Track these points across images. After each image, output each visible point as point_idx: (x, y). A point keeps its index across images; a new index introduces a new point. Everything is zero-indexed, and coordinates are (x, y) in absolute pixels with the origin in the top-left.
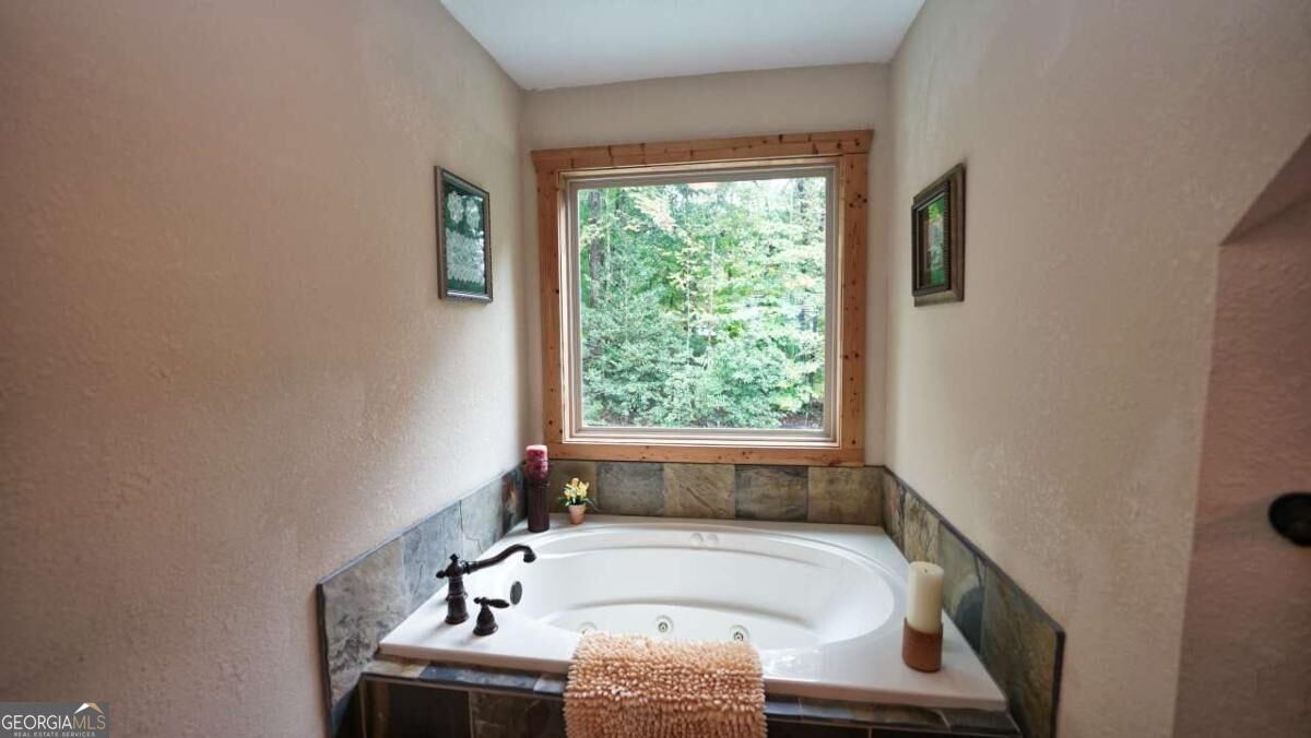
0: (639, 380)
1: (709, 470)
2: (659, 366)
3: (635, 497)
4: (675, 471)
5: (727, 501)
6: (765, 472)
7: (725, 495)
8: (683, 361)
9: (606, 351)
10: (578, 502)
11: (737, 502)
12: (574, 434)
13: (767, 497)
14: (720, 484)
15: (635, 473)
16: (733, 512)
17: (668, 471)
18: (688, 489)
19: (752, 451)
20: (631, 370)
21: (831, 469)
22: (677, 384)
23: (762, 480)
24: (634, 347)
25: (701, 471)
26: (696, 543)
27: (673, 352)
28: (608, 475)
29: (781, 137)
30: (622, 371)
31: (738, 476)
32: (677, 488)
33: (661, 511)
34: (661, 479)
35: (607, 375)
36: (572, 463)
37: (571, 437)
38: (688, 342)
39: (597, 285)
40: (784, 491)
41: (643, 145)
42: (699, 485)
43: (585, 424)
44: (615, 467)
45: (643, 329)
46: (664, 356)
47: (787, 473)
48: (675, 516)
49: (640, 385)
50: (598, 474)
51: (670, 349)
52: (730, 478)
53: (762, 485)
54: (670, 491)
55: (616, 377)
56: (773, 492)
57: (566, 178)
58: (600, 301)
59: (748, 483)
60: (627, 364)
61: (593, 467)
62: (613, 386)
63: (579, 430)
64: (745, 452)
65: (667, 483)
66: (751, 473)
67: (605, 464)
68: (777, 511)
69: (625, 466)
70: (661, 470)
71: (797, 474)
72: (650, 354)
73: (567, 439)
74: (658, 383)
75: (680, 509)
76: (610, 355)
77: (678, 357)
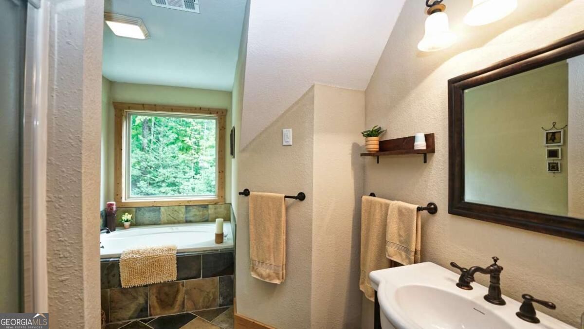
0: (167, 186)
1: (176, 208)
2: (177, 180)
3: (150, 219)
4: (165, 209)
5: (183, 218)
6: (195, 207)
7: (182, 215)
8: (189, 177)
9: (150, 173)
10: (127, 221)
11: (186, 217)
12: (127, 199)
13: (196, 215)
14: (180, 212)
15: (150, 211)
16: (184, 221)
17: (162, 209)
18: (169, 215)
19: (190, 201)
20: (163, 181)
21: (216, 205)
22: (186, 188)
23: (195, 210)
24: (165, 171)
25: (173, 208)
26: (171, 231)
27: (185, 173)
28: (140, 212)
29: (200, 108)
30: (158, 182)
31: (186, 209)
32: (165, 215)
33: (159, 223)
34: (160, 212)
35: (150, 184)
36: (126, 209)
37: (126, 200)
38: (193, 169)
39: (146, 141)
40: (201, 213)
41: (155, 105)
42: (173, 213)
43: (131, 196)
44: (142, 209)
45: (170, 162)
46: (180, 175)
47: (202, 207)
48: (165, 224)
49: (167, 188)
50: (136, 212)
51: (183, 172)
52: (183, 210)
53: (194, 212)
54: (163, 216)
55: (155, 185)
56: (198, 213)
57: (126, 112)
58: (147, 149)
59: (190, 211)
60: (161, 178)
61: (134, 210)
62: (154, 189)
63: (129, 197)
64: (188, 201)
65: (162, 213)
66: (191, 208)
67: (138, 209)
68: (198, 219)
69: (146, 208)
70: (160, 209)
71: (205, 207)
72: (173, 174)
73: (123, 200)
74: (177, 187)
75: (166, 221)
76: (152, 174)
77: (187, 176)
